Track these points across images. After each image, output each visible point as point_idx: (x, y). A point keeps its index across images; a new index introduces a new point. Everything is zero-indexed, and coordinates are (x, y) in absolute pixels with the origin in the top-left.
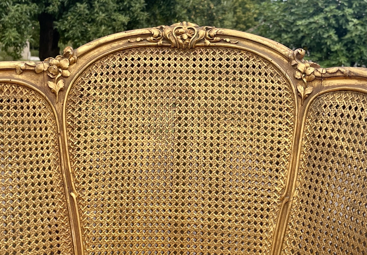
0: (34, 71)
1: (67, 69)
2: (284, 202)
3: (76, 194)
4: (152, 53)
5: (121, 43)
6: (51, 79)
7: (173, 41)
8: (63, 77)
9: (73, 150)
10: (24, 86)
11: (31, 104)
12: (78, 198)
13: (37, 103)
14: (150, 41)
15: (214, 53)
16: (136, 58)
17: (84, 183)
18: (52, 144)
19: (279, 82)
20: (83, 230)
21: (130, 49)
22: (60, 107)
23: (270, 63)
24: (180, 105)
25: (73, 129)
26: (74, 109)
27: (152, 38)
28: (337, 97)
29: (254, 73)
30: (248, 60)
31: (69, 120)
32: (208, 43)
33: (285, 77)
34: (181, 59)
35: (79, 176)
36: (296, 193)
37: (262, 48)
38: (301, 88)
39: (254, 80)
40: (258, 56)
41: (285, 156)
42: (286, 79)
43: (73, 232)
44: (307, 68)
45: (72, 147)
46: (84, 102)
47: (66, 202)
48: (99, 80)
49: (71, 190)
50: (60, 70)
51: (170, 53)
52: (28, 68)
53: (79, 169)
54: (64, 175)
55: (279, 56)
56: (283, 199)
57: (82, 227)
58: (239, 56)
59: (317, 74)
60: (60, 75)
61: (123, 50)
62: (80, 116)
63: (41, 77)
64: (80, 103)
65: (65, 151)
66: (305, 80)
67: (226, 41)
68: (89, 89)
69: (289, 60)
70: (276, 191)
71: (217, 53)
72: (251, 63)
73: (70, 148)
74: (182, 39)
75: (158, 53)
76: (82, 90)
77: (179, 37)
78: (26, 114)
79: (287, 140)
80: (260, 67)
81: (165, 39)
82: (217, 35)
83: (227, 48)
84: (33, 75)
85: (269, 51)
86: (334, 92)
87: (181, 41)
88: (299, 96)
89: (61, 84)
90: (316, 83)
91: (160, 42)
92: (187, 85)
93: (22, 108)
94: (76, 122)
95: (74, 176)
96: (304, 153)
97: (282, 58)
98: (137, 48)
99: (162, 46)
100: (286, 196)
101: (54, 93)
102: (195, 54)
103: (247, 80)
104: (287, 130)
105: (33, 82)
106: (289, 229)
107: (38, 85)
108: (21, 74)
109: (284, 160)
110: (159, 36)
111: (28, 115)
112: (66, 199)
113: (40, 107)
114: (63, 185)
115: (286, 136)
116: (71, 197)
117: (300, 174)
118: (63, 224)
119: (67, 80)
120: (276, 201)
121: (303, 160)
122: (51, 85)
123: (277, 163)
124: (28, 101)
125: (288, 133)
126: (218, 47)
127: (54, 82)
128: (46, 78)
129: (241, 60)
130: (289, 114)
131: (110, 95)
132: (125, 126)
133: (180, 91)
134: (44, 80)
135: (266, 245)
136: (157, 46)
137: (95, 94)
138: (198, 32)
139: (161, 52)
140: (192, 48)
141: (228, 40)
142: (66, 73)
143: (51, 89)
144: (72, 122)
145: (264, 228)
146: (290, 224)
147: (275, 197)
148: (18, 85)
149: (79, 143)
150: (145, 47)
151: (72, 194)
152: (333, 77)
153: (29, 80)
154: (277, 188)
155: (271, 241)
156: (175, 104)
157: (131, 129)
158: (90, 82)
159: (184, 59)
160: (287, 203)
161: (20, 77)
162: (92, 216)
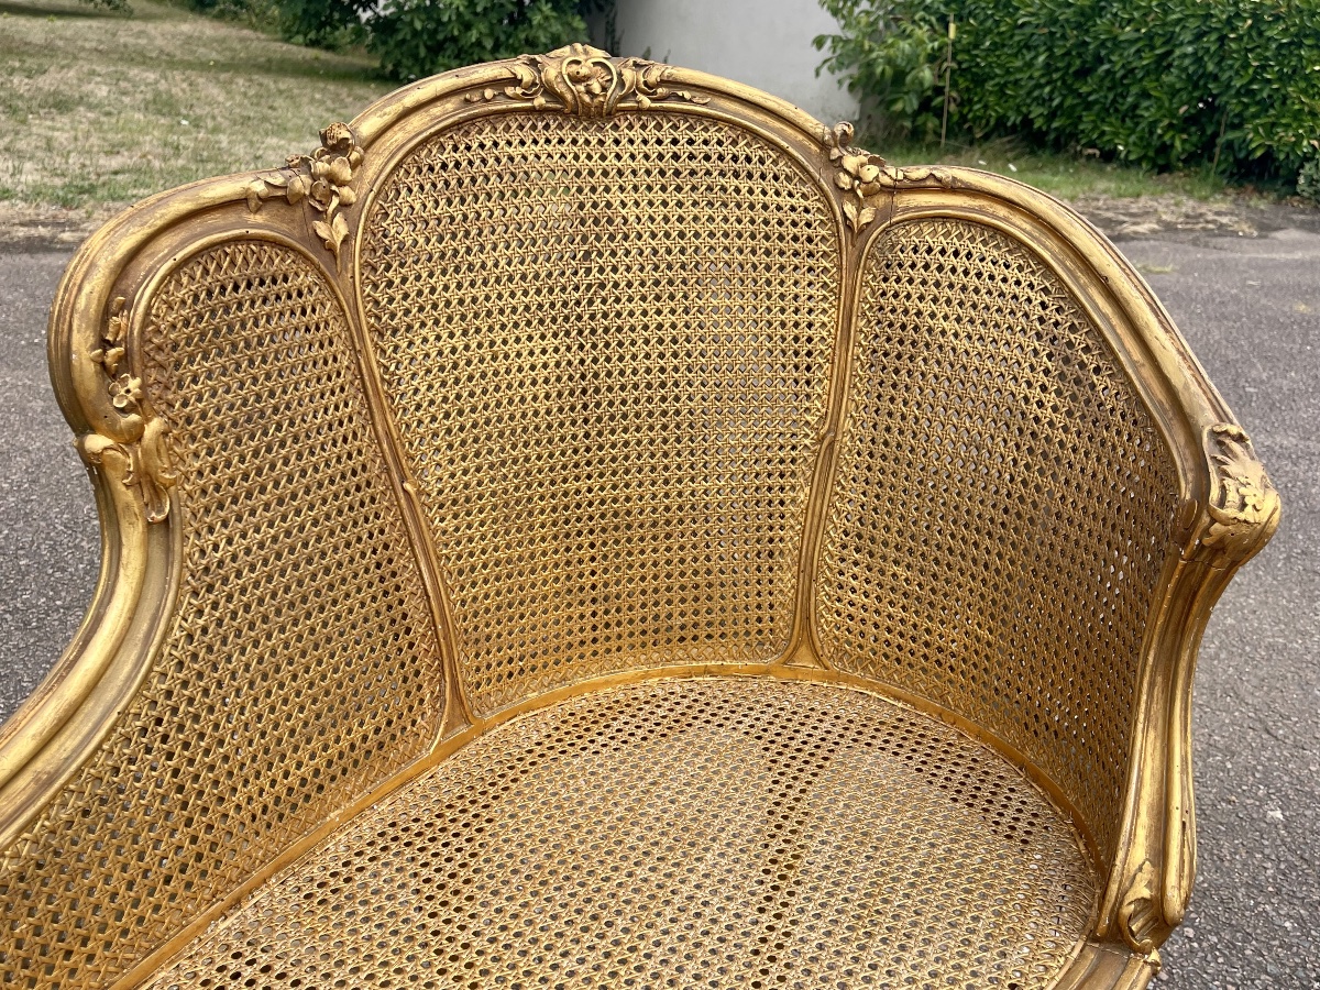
0: (284, 200)
1: (347, 184)
2: (826, 443)
3: (414, 484)
4: (521, 127)
5: (450, 105)
6: (318, 214)
7: (569, 97)
8: (344, 205)
9: (390, 384)
10: (273, 243)
11: (293, 285)
12: (420, 493)
13: (303, 282)
14: (515, 98)
15: (659, 127)
16: (489, 143)
17: (424, 456)
18: (349, 377)
19: (804, 196)
20: (439, 558)
21: (472, 119)
22: (349, 283)
23: (783, 152)
24: (600, 255)
25: (381, 335)
26: (376, 286)
27: (519, 91)
28: (927, 230)
29: (750, 176)
30: (735, 143)
31: (371, 314)
32: (647, 102)
33: (816, 183)
34: (587, 142)
35: (411, 444)
36: (848, 424)
37: (760, 117)
38: (850, 209)
39: (751, 191)
40: (756, 136)
41: (822, 352)
42: (821, 189)
44: (862, 165)
45: (387, 377)
46: (395, 264)
47: (399, 505)
48: (418, 206)
49: (403, 479)
50: (334, 188)
51: (560, 127)
52: (272, 193)
53: (408, 426)
54: (385, 446)
55: (800, 137)
56: (823, 438)
57: (435, 553)
58: (713, 134)
59: (885, 180)
60: (335, 201)
61: (457, 125)
62: (391, 300)
63: (299, 213)
64: (388, 267)
65: (376, 391)
66: (860, 193)
67: (682, 99)
68: (400, 230)
69: (824, 146)
70: (807, 423)
71: (666, 126)
72: (741, 149)
73: (383, 380)
74: (589, 92)
75: (534, 127)
76: (386, 234)
77: (581, 88)
78: (287, 314)
79: (826, 319)
80: (762, 161)
81: (549, 92)
82: (662, 83)
83: (685, 114)
84: (284, 210)
85: (778, 125)
86: (921, 219)
87: (587, 99)
88: (849, 227)
89: (341, 225)
90: (882, 200)
91: (540, 101)
92: (609, 205)
93: (278, 298)
94: (385, 317)
95: (403, 445)
96: (861, 345)
97: (807, 142)
98: (486, 116)
99: (541, 111)
100: (829, 431)
101: (331, 249)
102: (616, 127)
103: (737, 191)
104: (825, 298)
105: (285, 228)
106: (837, 494)
107: (298, 233)
108: (258, 210)
109: (821, 361)
110: (534, 84)
111: (293, 314)
112: (398, 500)
113: (310, 291)
114: (386, 468)
115: (824, 311)
116: (405, 491)
117: (855, 385)
118: (401, 554)
119: (351, 212)
120: (807, 442)
121: (858, 358)
122: (322, 229)
123: (808, 368)
124: (286, 279)
125: (826, 306)
126: (666, 113)
127: (325, 221)
128: (309, 213)
129: (720, 143)
130: (828, 266)
131: (448, 241)
133: (596, 222)
134: (304, 221)
135: (792, 527)
136: (532, 110)
137: (415, 242)
138: (620, 75)
139: (540, 125)
140: (609, 114)
141: (687, 95)
142: (348, 193)
143: (322, 240)
144: (379, 318)
145: (788, 496)
146: (839, 483)
147: (806, 436)
148: (261, 241)
149: (399, 365)
150: (503, 113)
151: (408, 486)
152: (918, 187)
153: (277, 225)
154: (809, 418)
155: (802, 520)
156: (588, 253)
157: (504, 320)
158: (399, 213)
159: (594, 141)
160: (832, 444)
161: (259, 218)
162: (450, 524)
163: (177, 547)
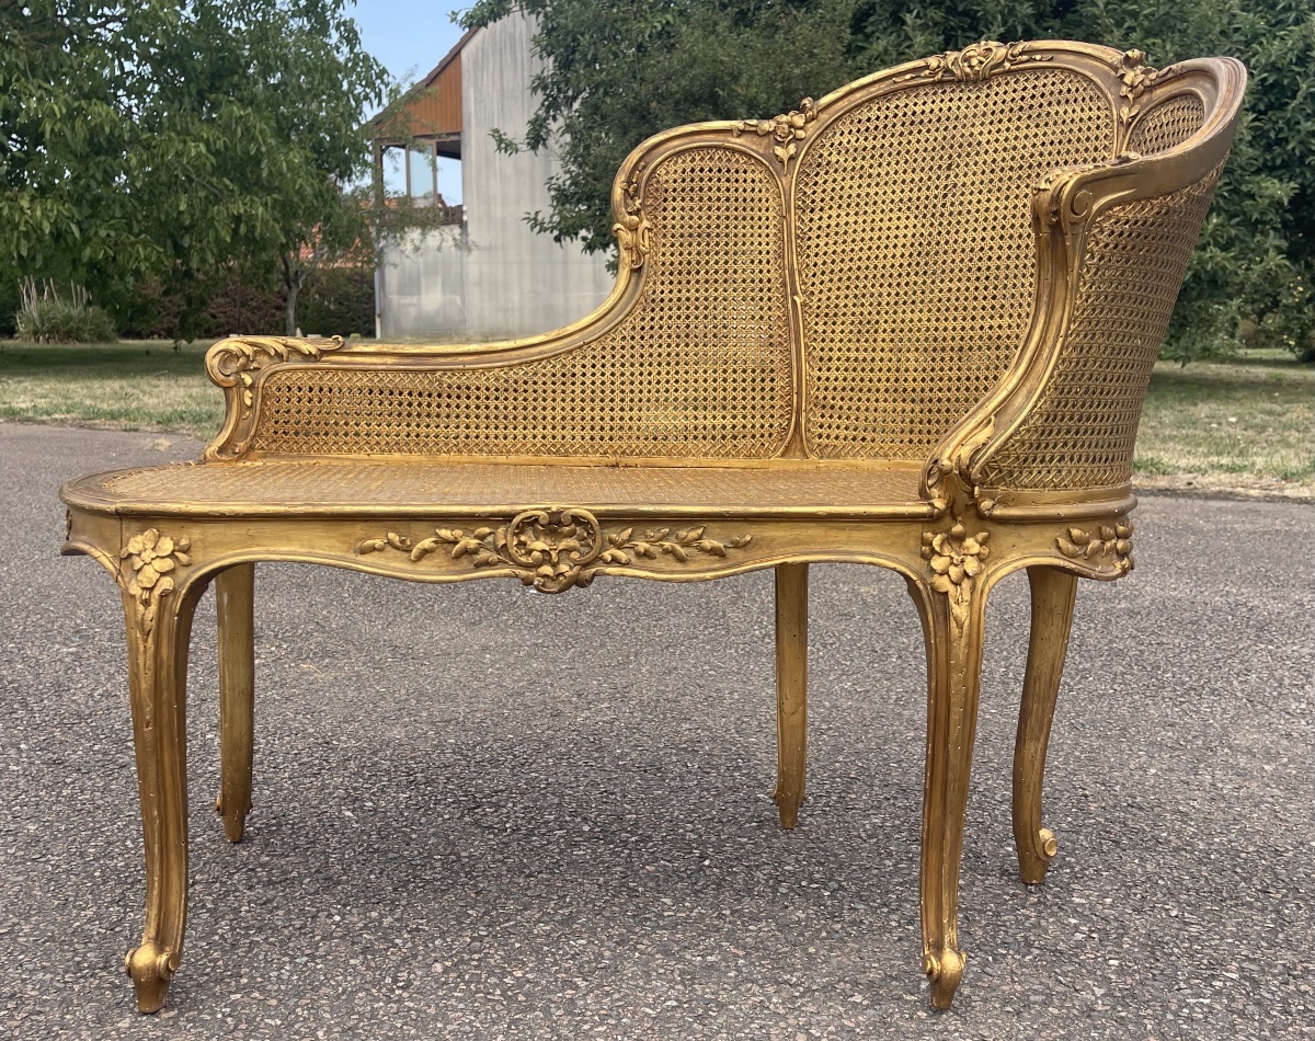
0: (755, 132)
1: (801, 128)
3: (800, 299)
4: (926, 94)
5: (883, 85)
6: (778, 143)
7: (958, 72)
8: (796, 139)
9: (802, 239)
10: (742, 153)
11: (750, 176)
12: (804, 304)
13: (757, 176)
14: (926, 77)
15: (1017, 81)
16: (902, 105)
17: (813, 284)
18: (774, 231)
19: (1098, 108)
20: (808, 346)
21: (894, 92)
22: (788, 181)
23: (1092, 81)
24: (958, 166)
25: (804, 211)
26: (807, 184)
27: (927, 72)
29: (1067, 102)
30: (1063, 82)
31: (799, 199)
32: (1007, 65)
33: (1106, 98)
34: (969, 98)
35: (807, 275)
37: (1084, 61)
38: (1124, 111)
39: (1065, 112)
40: (1076, 73)
42: (1109, 101)
43: (793, 346)
44: (1135, 77)
45: (801, 235)
46: (822, 173)
47: (787, 307)
48: (845, 141)
49: (794, 293)
50: (792, 130)
51: (952, 91)
52: (748, 128)
53: (807, 265)
54: (787, 272)
55: (1106, 68)
57: (806, 344)
58: (1051, 79)
59: (1147, 83)
60: (791, 137)
61: (884, 95)
62: (814, 193)
63: (766, 140)
64: (817, 175)
65: (790, 241)
66: (1131, 96)
67: (1035, 60)
68: (830, 154)
69: (1116, 70)
71: (1022, 80)
72: (1066, 86)
73: (798, 237)
74: (971, 67)
75: (935, 94)
76: (821, 156)
77: (966, 65)
78: (741, 190)
80: (1077, 90)
81: (947, 71)
82: (1021, 54)
83: (1035, 70)
84: (755, 139)
85: (1093, 63)
86: (1162, 104)
87: (968, 70)
88: (1121, 123)
89: (792, 149)
90: (1144, 98)
91: (939, 76)
93: (737, 181)
94: (808, 202)
95: (800, 275)
97: (1110, 70)
98: (905, 89)
99: (941, 82)
101: (782, 162)
102: (989, 87)
103: (1057, 113)
105: (754, 147)
107: (761, 151)
108: (739, 136)
110: (938, 67)
111: (745, 191)
112: (787, 304)
113: (761, 181)
114: (784, 285)
116: (794, 302)
118: (780, 336)
119: (801, 143)
122: (779, 151)
124: (745, 172)
126: (1023, 71)
127: (783, 147)
128: (772, 142)
129: (1053, 84)
131: (860, 162)
132: (875, 203)
134: (768, 146)
136: (934, 84)
137: (838, 162)
138: (996, 53)
139: (940, 91)
140: (984, 79)
141: (1038, 57)
142: (801, 134)
143: (778, 156)
144: (804, 202)
148: (734, 151)
149: (810, 229)
150: (917, 86)
151: (796, 298)
152: (1162, 81)
153: (749, 145)
156: (950, 165)
158: (832, 145)
159: (973, 97)
161: (738, 141)
162: (820, 328)
163: (642, 284)
